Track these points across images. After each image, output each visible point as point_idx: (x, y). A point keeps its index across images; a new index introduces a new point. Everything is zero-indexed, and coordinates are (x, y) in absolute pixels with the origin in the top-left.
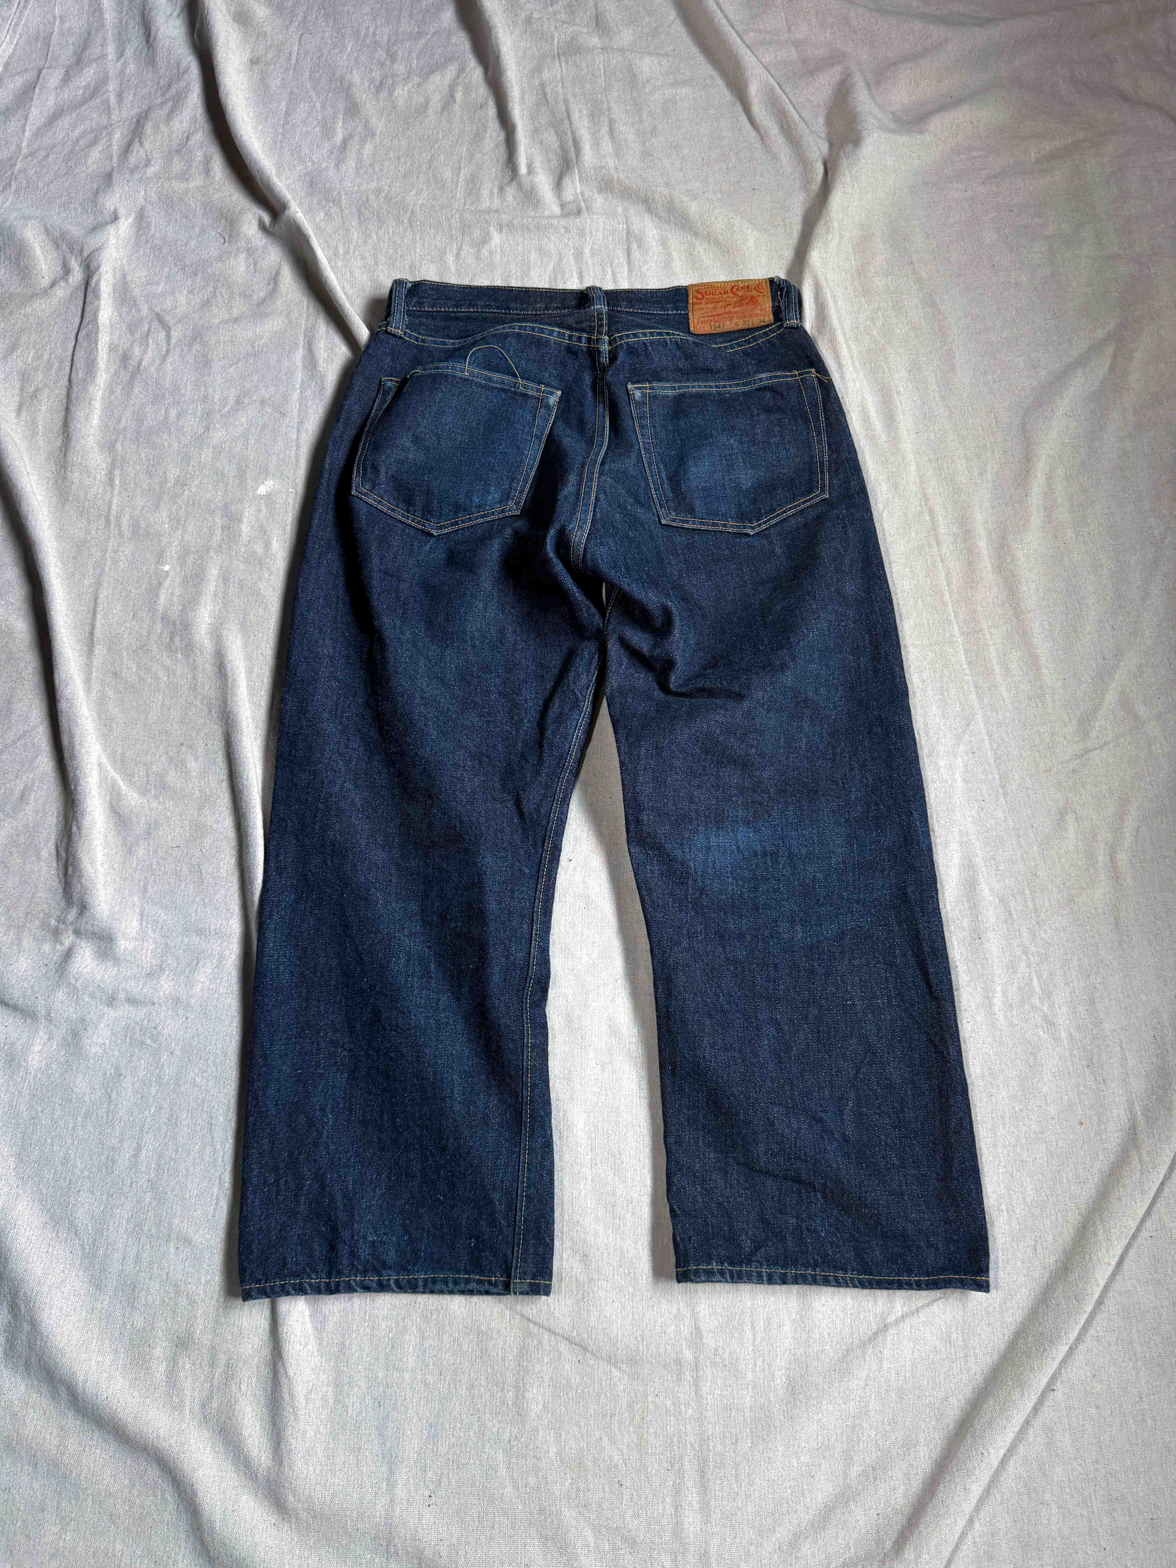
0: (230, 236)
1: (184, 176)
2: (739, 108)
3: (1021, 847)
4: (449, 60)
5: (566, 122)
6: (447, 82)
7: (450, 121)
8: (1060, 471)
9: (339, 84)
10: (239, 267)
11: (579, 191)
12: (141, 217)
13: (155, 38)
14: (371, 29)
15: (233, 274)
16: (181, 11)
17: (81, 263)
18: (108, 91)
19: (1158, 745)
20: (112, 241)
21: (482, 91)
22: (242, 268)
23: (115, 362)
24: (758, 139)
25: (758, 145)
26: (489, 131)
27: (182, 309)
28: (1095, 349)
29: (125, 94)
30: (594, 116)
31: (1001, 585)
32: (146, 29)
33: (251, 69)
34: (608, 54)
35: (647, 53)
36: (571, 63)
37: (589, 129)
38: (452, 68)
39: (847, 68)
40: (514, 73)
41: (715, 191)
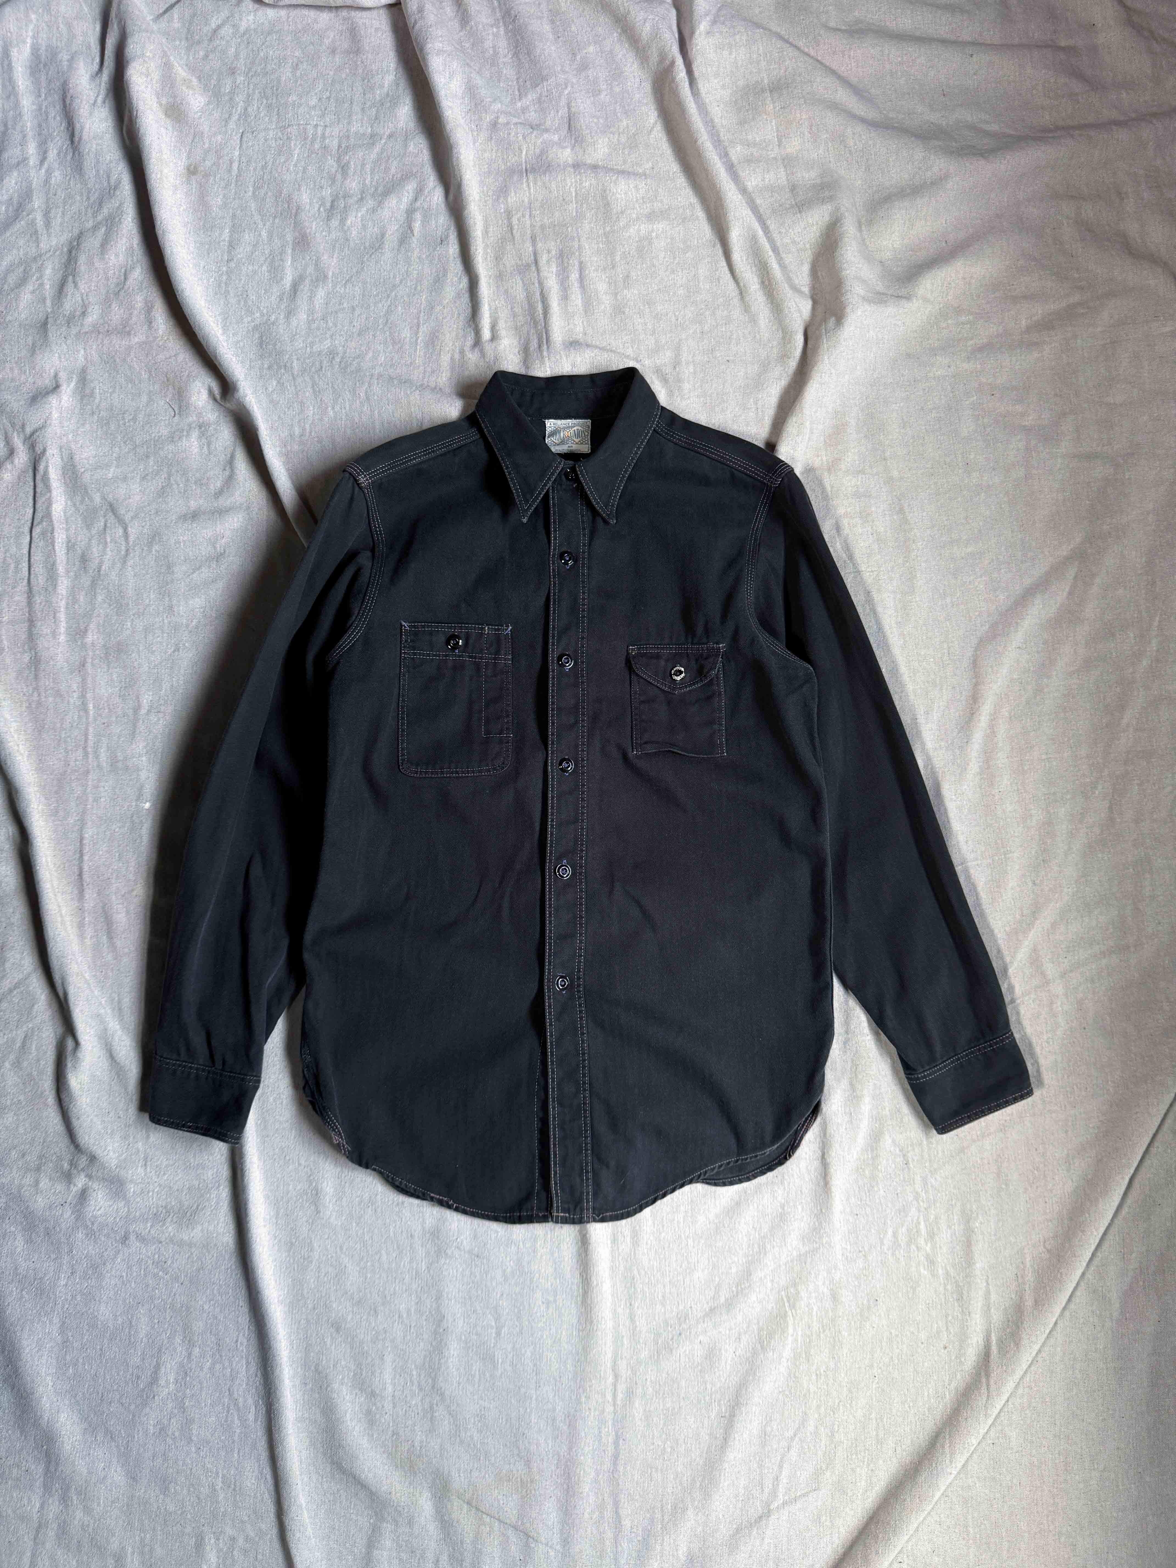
0: (180, 407)
1: (125, 330)
2: (719, 250)
4: (406, 177)
5: (533, 268)
6: (403, 206)
7: (408, 261)
8: (1005, 712)
9: (286, 206)
10: (191, 447)
12: (83, 379)
13: (80, 139)
14: (320, 130)
15: (187, 457)
16: (107, 95)
17: (25, 440)
18: (33, 210)
20: (55, 415)
21: (442, 221)
22: (195, 450)
23: (74, 565)
24: (737, 292)
25: (736, 301)
26: (450, 275)
27: (136, 499)
28: (1056, 571)
29: (52, 215)
30: (562, 257)
32: (69, 123)
33: (188, 181)
34: (580, 173)
35: (623, 172)
36: (539, 183)
37: (558, 275)
38: (410, 187)
39: (837, 209)
40: (477, 198)
41: (687, 362)
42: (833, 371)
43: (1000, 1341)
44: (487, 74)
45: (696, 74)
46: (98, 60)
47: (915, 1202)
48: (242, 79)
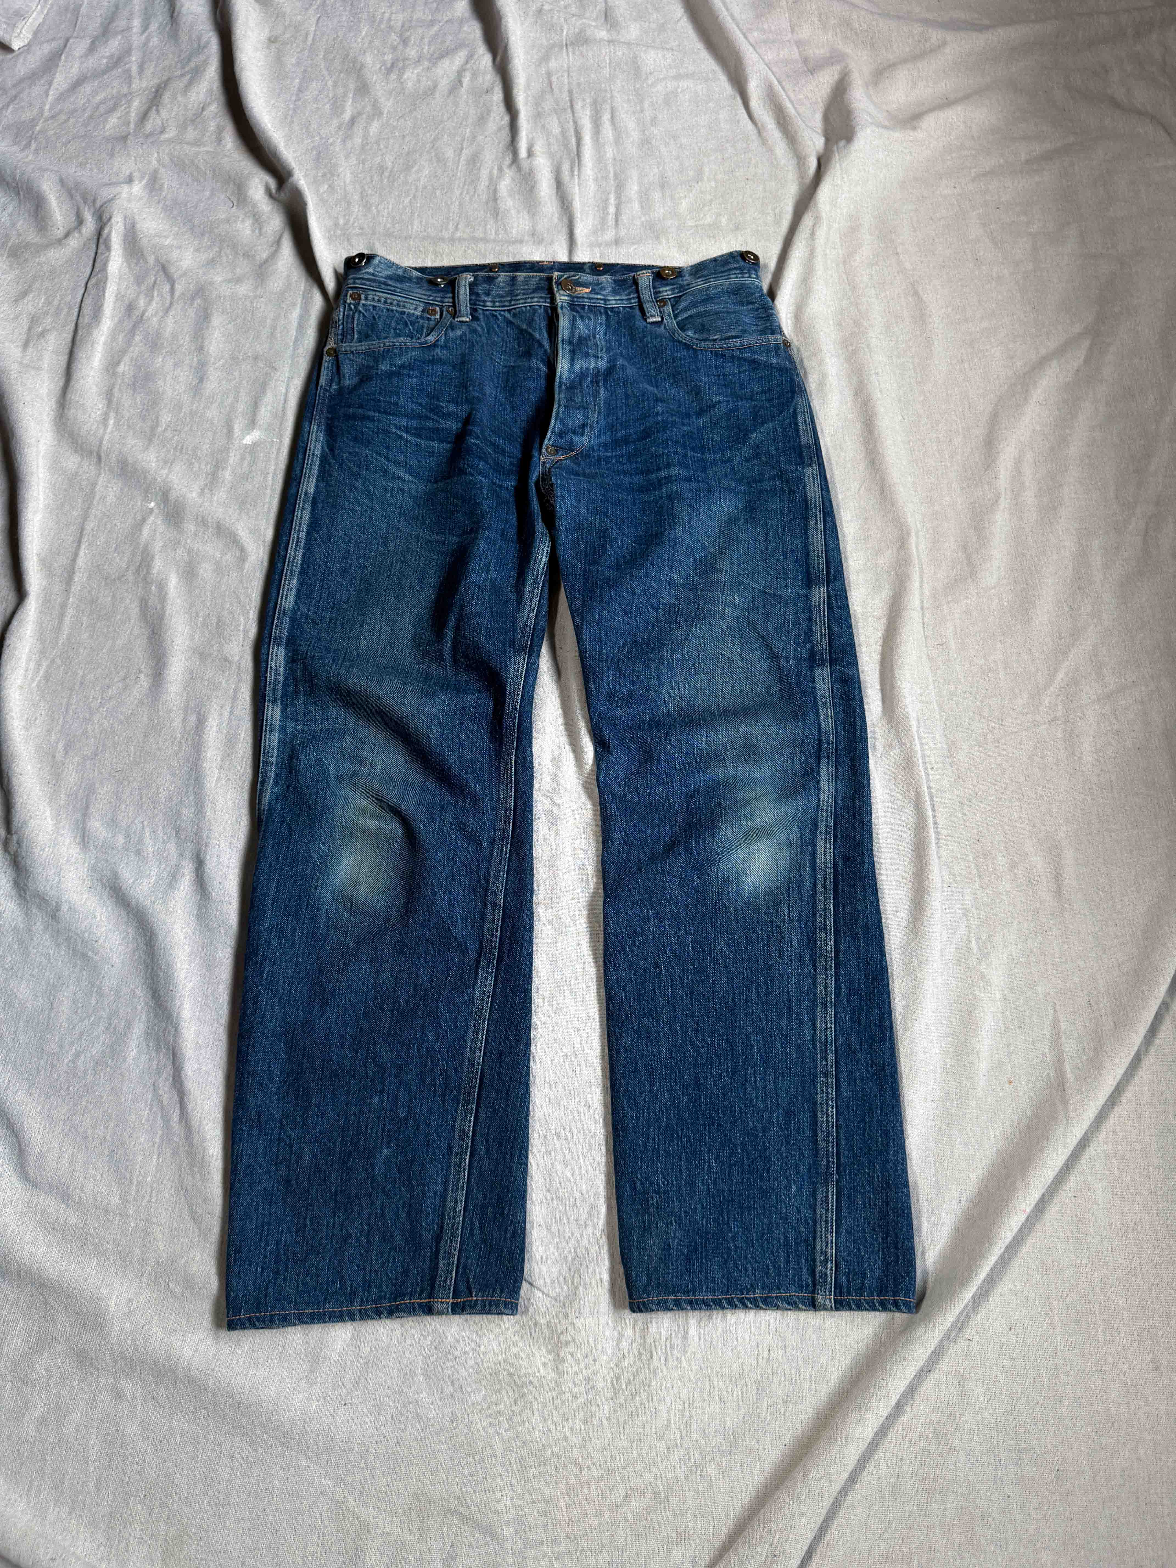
0: (238, 200)
2: (738, 101)
3: (964, 814)
4: (461, 46)
5: (569, 111)
6: (455, 68)
7: (456, 104)
9: (352, 65)
10: (246, 228)
12: (154, 178)
13: (179, 13)
14: (387, 15)
15: (239, 236)
17: (94, 213)
18: (130, 62)
20: (126, 195)
21: (490, 77)
22: (247, 231)
23: (120, 311)
24: (755, 132)
25: (754, 137)
26: (493, 115)
27: (186, 263)
29: (146, 66)
30: (596, 105)
31: (962, 560)
32: (171, 5)
34: (614, 47)
35: (653, 47)
36: (578, 53)
37: (591, 117)
38: (462, 54)
39: (845, 68)
41: (709, 180)
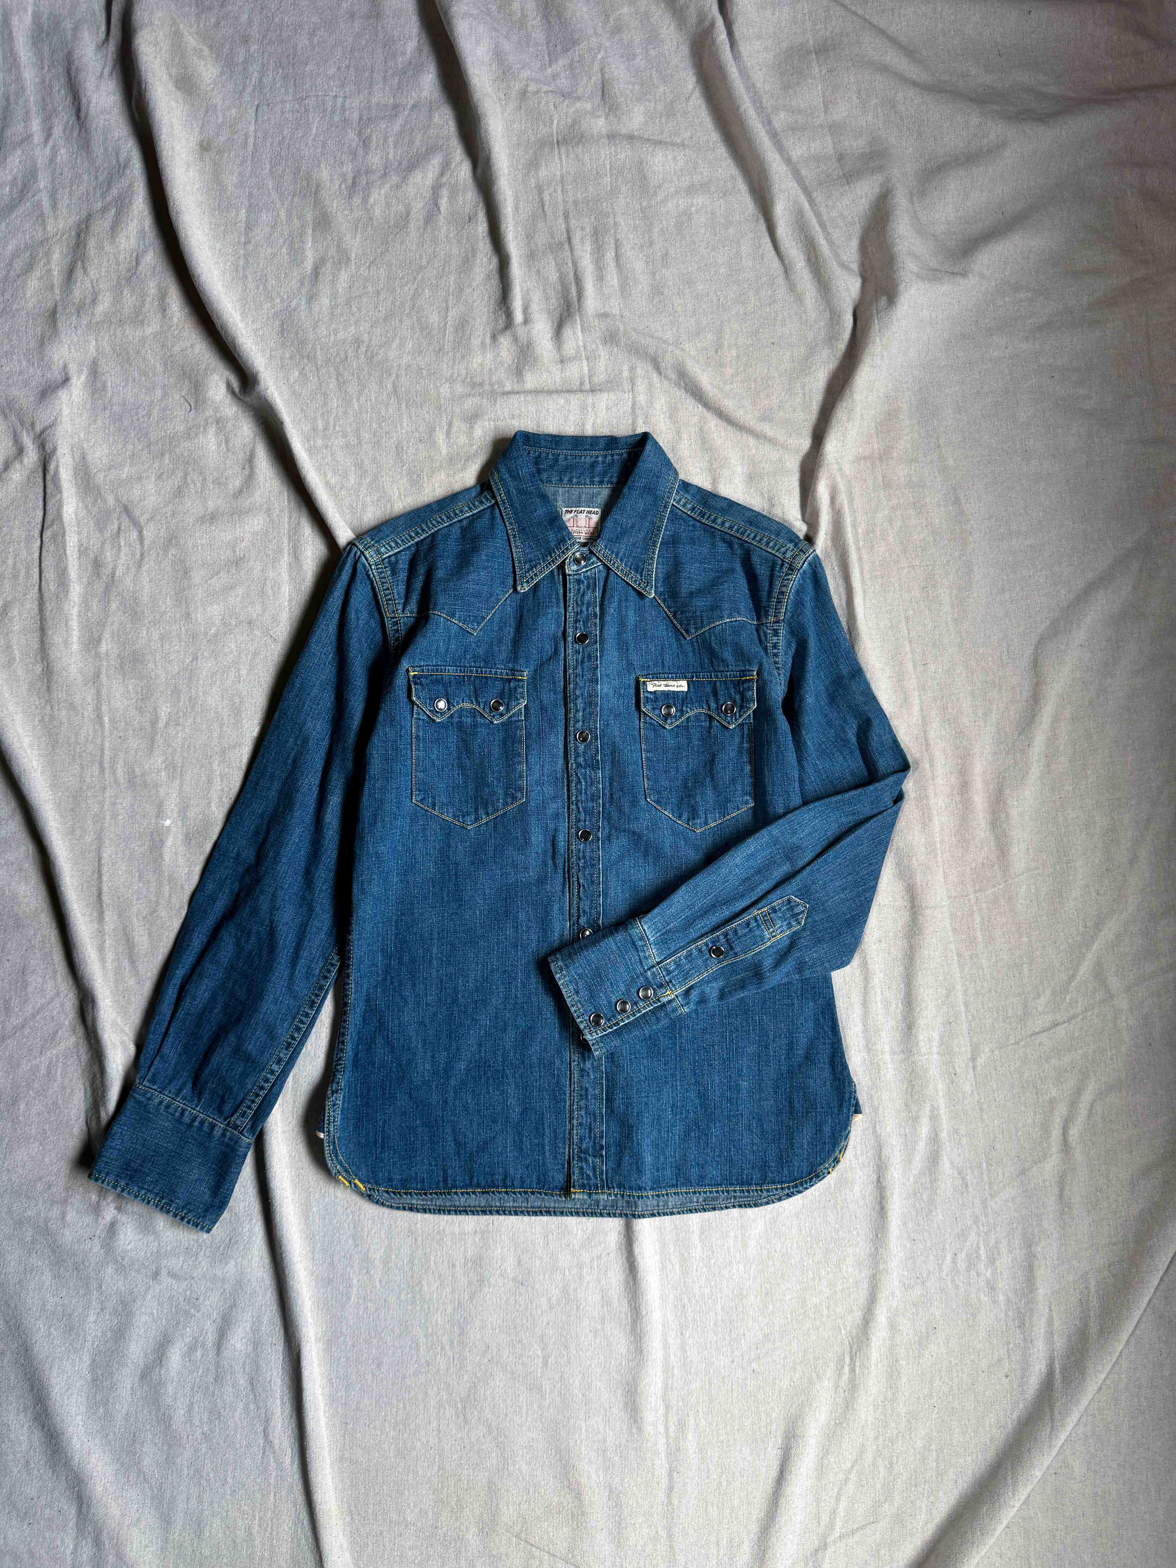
0: (197, 401)
1: (137, 319)
2: (762, 226)
3: (983, 1121)
4: (431, 150)
5: (566, 246)
6: (429, 182)
7: (435, 240)
8: (1067, 714)
9: (305, 183)
10: (210, 442)
11: (581, 343)
12: (94, 372)
13: (87, 114)
14: (339, 101)
15: (204, 455)
16: (114, 68)
17: (34, 439)
18: (40, 191)
19: (1124, 1018)
20: (66, 411)
21: (470, 197)
22: (213, 447)
23: (87, 570)
24: (782, 270)
25: (781, 280)
26: (479, 255)
27: (152, 501)
28: (1119, 564)
29: (59, 196)
30: (597, 236)
31: (993, 844)
32: (74, 97)
33: (201, 158)
34: (615, 144)
35: (660, 142)
36: (572, 156)
37: (592, 254)
38: (436, 162)
39: (888, 180)
40: (506, 172)
41: (730, 347)
42: (885, 354)
43: (1064, 1369)
44: (515, 38)
45: (737, 34)
46: (103, 28)
47: (975, 1227)
48: (256, 47)
